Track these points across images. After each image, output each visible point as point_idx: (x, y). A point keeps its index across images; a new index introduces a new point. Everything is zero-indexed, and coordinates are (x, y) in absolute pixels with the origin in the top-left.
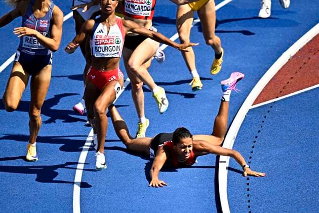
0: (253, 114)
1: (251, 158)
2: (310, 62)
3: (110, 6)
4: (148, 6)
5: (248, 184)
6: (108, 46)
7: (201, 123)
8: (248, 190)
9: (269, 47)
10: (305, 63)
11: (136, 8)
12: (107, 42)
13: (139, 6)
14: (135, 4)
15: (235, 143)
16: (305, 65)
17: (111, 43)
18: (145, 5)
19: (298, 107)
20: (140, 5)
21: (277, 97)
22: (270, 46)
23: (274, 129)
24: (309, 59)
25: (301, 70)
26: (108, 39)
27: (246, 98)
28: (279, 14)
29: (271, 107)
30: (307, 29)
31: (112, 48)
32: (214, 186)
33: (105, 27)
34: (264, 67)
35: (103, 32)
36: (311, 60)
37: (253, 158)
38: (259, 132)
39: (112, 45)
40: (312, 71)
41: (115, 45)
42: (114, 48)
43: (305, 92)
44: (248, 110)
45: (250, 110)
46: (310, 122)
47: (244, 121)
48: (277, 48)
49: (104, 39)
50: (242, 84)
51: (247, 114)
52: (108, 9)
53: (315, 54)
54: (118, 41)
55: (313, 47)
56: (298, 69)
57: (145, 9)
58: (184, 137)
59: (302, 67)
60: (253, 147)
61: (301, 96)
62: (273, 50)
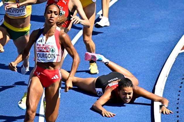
1: (180, 91)
3: (52, 19)
5: (178, 112)
6: (45, 53)
8: (178, 116)
12: (44, 50)
15: (167, 80)
17: (47, 51)
26: (45, 48)
27: (177, 44)
31: (47, 55)
32: (150, 113)
33: (45, 37)
35: (42, 42)
37: (182, 92)
39: (48, 53)
41: (51, 53)
42: (49, 55)
44: (178, 54)
45: (179, 54)
47: (175, 62)
49: (42, 48)
50: (173, 33)
51: (177, 57)
52: (51, 21)
54: (53, 50)
58: (126, 86)
60: (182, 83)
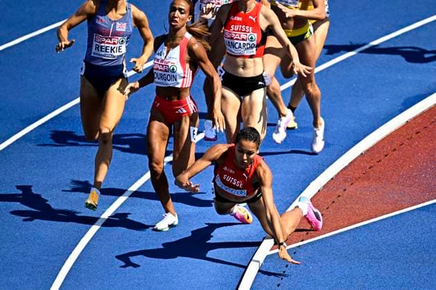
0: (271, 261)
2: (345, 195)
3: (174, 19)
4: (251, 43)
7: (202, 273)
9: (292, 175)
10: (339, 196)
11: (237, 46)
12: (162, 68)
13: (240, 44)
14: (236, 41)
16: (339, 198)
18: (248, 42)
19: (330, 254)
20: (242, 42)
21: (303, 241)
22: (292, 173)
23: (299, 282)
24: (345, 190)
25: (334, 204)
28: (304, 132)
29: (295, 253)
30: (342, 151)
33: (166, 48)
34: (285, 201)
35: (161, 55)
36: (347, 191)
38: (279, 285)
40: (348, 206)
43: (339, 234)
44: (265, 256)
46: (346, 272)
48: (302, 176)
49: (159, 65)
52: (174, 24)
53: (352, 184)
54: (173, 69)
55: (349, 175)
56: (331, 203)
57: (248, 46)
59: (336, 201)
61: (334, 239)
62: (297, 178)
